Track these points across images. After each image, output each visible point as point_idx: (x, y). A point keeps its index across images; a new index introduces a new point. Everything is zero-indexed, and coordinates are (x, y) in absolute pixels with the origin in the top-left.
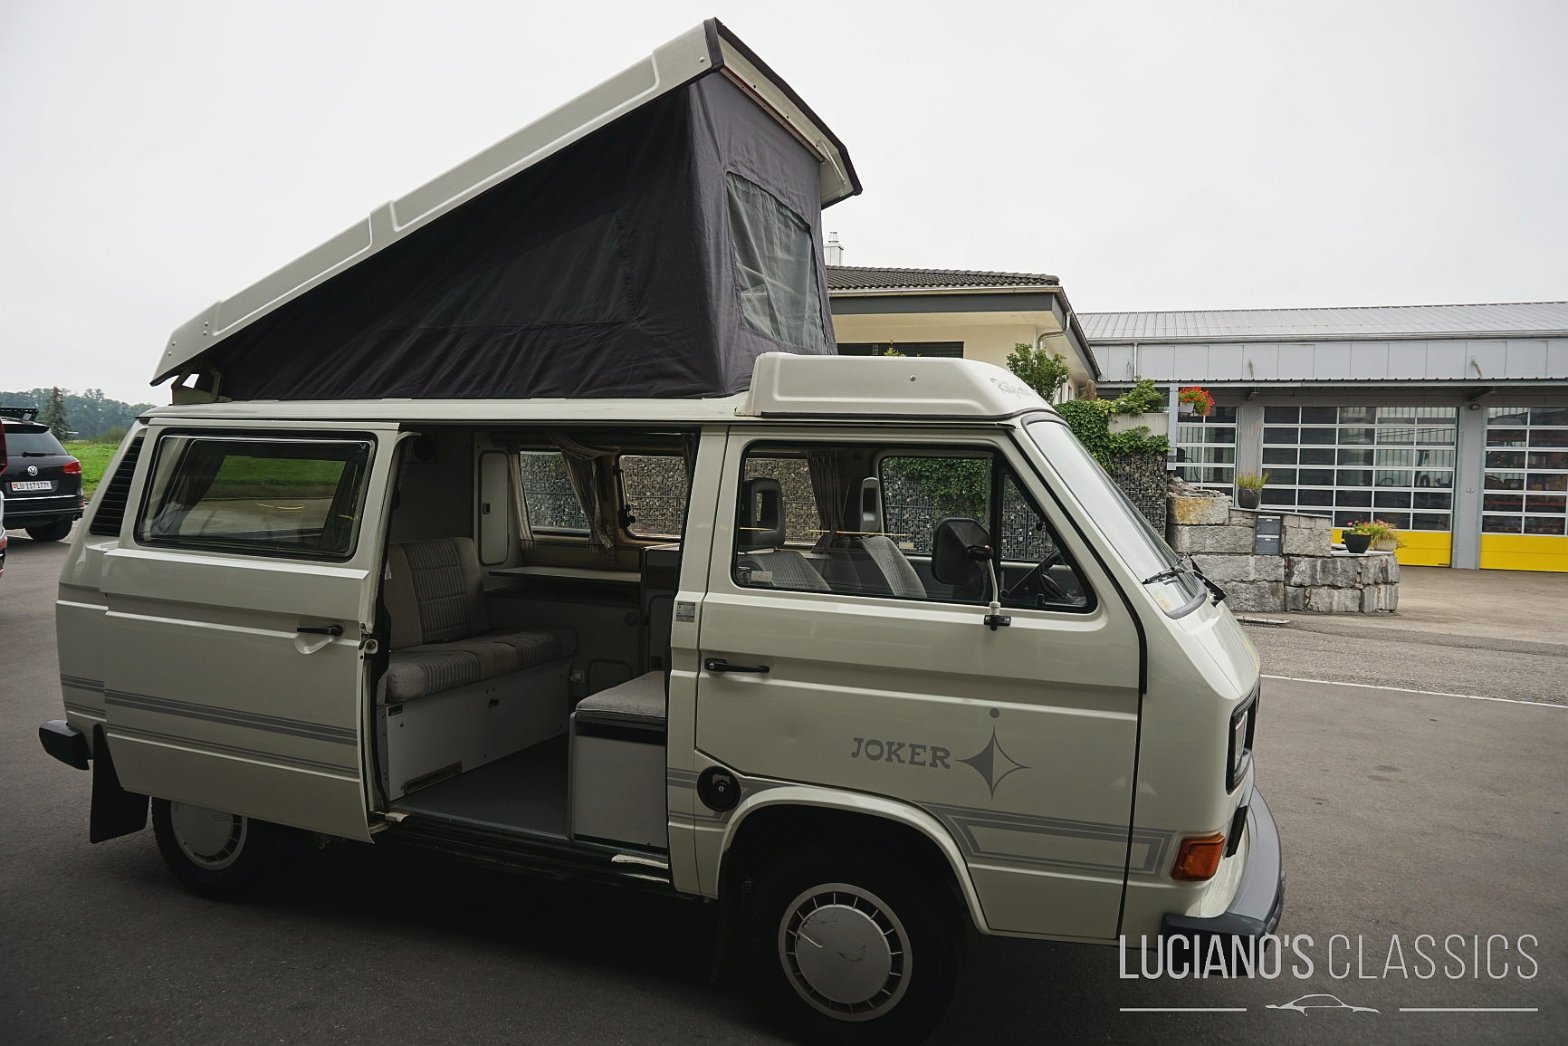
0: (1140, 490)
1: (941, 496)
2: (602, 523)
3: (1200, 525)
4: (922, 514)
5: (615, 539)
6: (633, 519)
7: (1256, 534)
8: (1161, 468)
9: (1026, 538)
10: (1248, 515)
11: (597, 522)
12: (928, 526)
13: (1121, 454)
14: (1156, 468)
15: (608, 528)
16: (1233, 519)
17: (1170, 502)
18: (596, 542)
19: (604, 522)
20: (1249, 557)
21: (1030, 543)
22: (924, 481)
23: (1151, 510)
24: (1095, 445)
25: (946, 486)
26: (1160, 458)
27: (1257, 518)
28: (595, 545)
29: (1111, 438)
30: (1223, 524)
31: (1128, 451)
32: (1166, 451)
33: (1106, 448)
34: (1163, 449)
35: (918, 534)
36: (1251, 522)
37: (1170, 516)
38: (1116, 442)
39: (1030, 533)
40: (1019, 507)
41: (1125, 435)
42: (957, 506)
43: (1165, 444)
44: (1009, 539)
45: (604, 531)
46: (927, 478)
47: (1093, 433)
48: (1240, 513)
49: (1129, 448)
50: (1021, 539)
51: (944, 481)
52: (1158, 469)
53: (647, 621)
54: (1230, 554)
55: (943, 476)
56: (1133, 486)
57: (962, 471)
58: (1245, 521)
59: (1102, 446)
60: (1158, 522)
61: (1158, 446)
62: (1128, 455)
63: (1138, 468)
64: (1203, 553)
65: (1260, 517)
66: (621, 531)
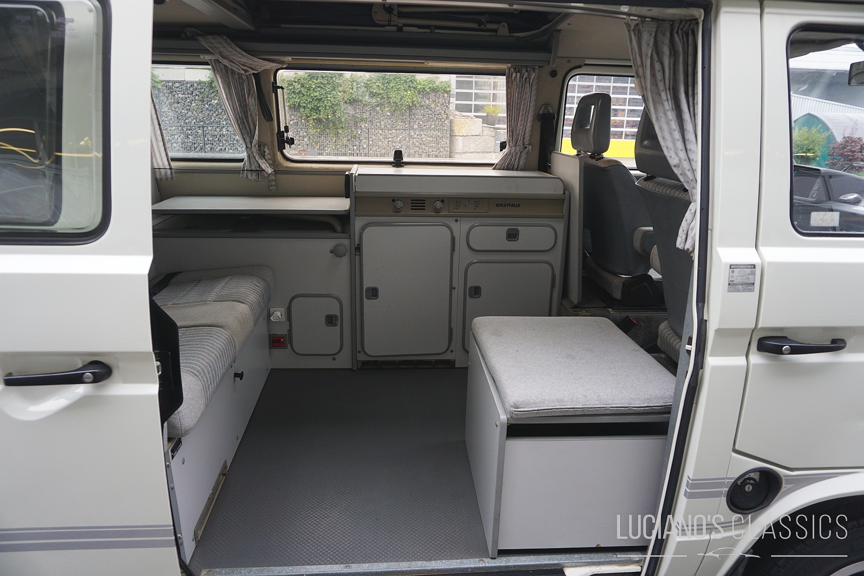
0: (435, 115)
1: (314, 119)
2: (259, 146)
3: (467, 136)
4: (301, 132)
5: (274, 163)
6: (291, 141)
7: (496, 141)
8: (447, 101)
9: (368, 146)
10: (492, 130)
11: (255, 146)
12: (306, 139)
13: (423, 93)
14: (444, 101)
15: (267, 151)
16: (484, 132)
17: (451, 122)
18: (253, 168)
19: (260, 145)
20: (492, 154)
21: (371, 149)
22: (302, 110)
23: (441, 127)
24: (409, 86)
25: (316, 113)
26: (446, 95)
27: (496, 131)
28: (251, 170)
29: (418, 82)
30: (479, 135)
31: (428, 90)
32: (450, 91)
33: (415, 88)
34: (448, 89)
35: (299, 145)
36: (493, 134)
37: (451, 130)
38: (420, 84)
39: (371, 142)
40: (363, 126)
41: (426, 80)
42: (324, 126)
43: (449, 86)
44: (358, 146)
45: (263, 156)
46: (304, 107)
47: (408, 78)
48: (488, 128)
49: (430, 88)
50: (365, 146)
51: (315, 110)
52: (445, 102)
53: (358, 249)
54: (483, 152)
55: (315, 106)
56: (431, 112)
57: (328, 103)
58: (490, 133)
59: (413, 87)
60: (445, 134)
61: (445, 87)
62: (428, 93)
63: (433, 101)
64: (469, 153)
65: (498, 130)
66: (279, 154)
